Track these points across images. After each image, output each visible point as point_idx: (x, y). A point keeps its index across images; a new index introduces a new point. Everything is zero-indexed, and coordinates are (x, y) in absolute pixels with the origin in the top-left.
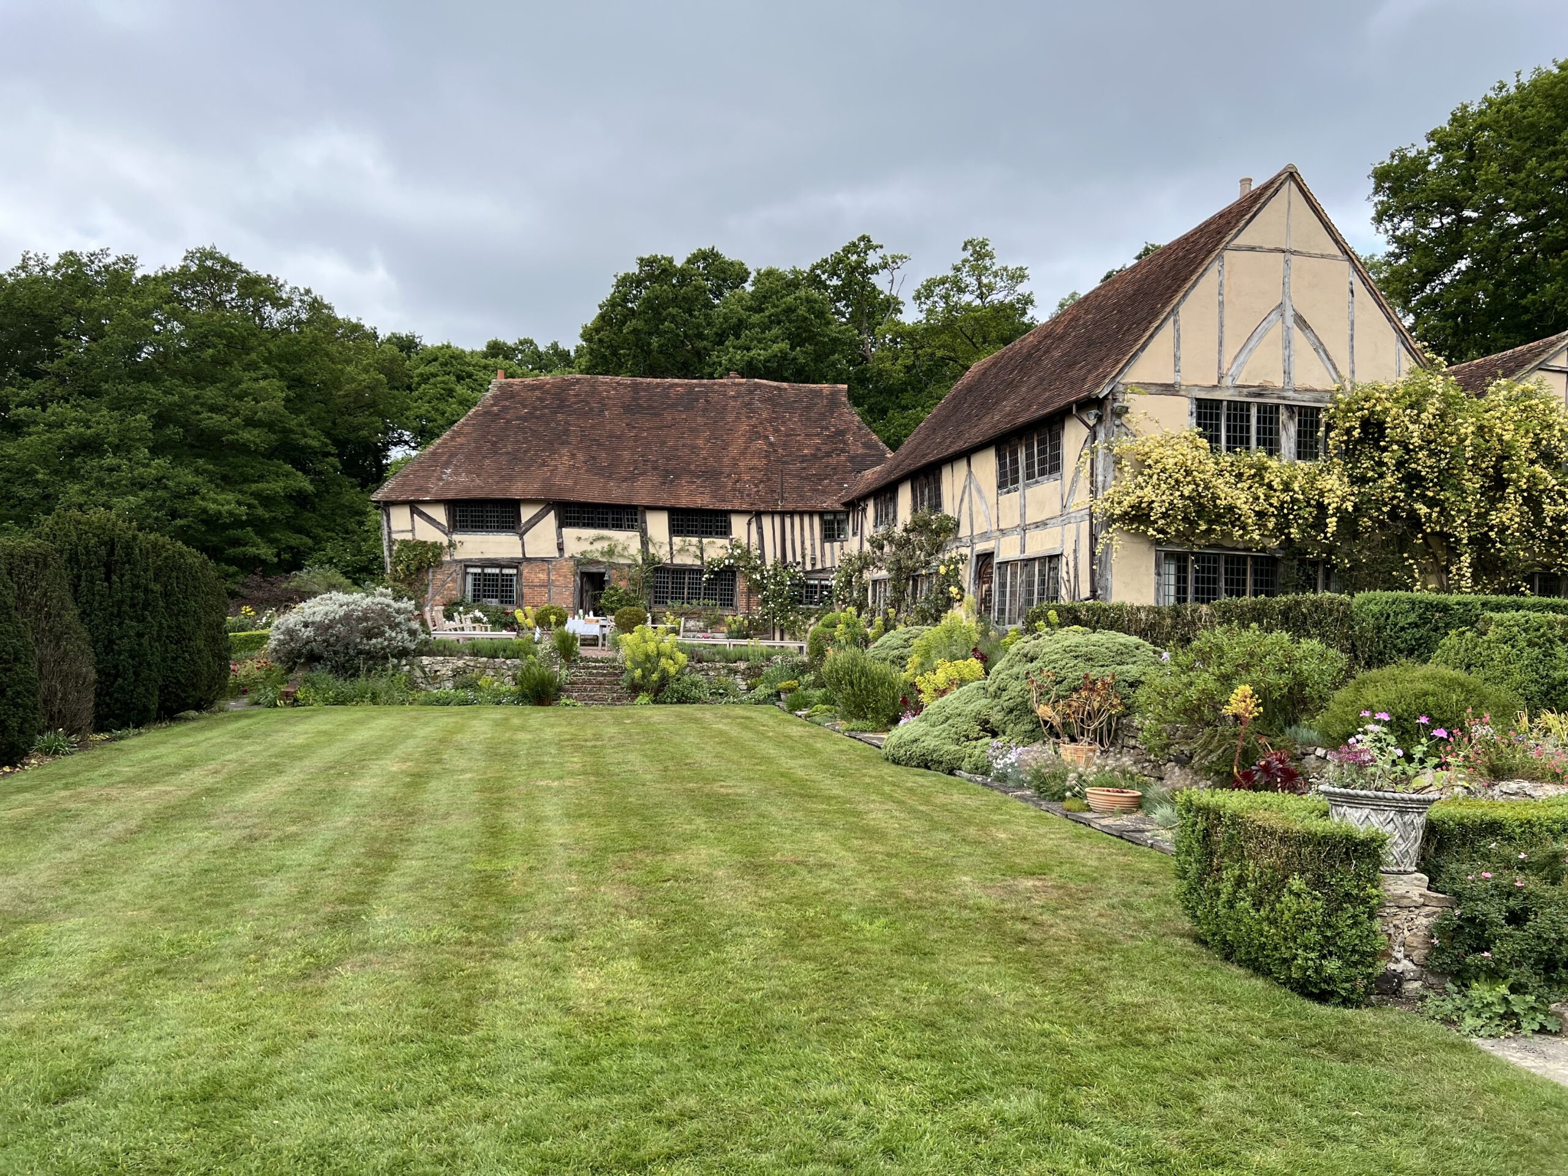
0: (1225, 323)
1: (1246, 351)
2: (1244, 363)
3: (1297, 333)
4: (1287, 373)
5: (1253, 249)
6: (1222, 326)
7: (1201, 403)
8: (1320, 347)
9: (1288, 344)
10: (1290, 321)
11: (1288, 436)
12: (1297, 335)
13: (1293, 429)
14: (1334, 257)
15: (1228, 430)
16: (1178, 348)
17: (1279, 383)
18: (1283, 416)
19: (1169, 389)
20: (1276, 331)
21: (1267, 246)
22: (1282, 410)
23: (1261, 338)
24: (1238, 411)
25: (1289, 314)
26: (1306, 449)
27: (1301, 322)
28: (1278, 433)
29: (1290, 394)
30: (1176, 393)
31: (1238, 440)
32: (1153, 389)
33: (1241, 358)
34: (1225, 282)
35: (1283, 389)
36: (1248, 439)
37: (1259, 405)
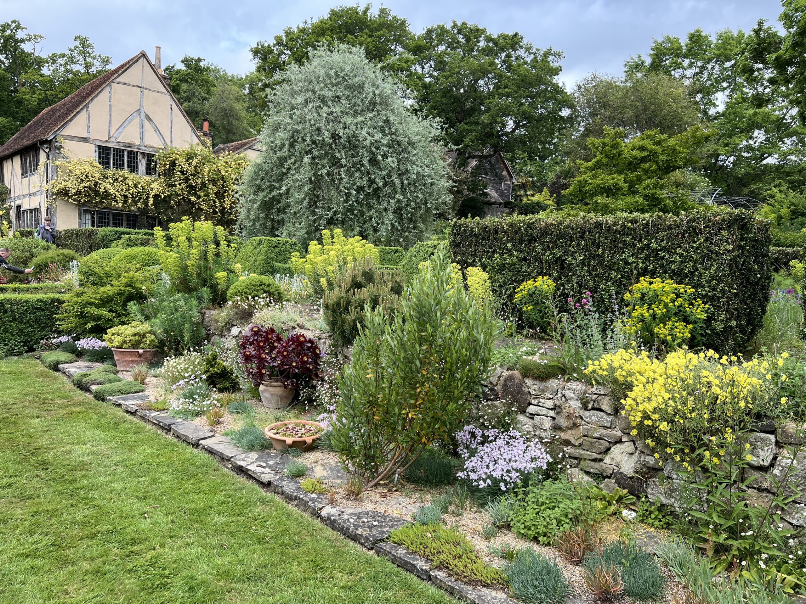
0: (112, 114)
1: (122, 128)
2: (121, 132)
3: (146, 122)
4: (142, 139)
5: (126, 84)
6: (110, 115)
7: (100, 147)
8: (157, 129)
9: (142, 127)
10: (143, 117)
11: (142, 165)
12: (146, 123)
13: (144, 162)
14: (164, 93)
15: (114, 160)
16: (89, 122)
17: (138, 142)
18: (140, 157)
19: (84, 140)
20: (137, 120)
21: (132, 84)
22: (139, 154)
23: (130, 122)
24: (118, 153)
25: (143, 114)
26: (150, 171)
27: (148, 118)
28: (137, 163)
29: (143, 148)
30: (88, 142)
31: (119, 165)
32: (77, 139)
33: (120, 130)
34: (112, 97)
35: (139, 145)
36: (123, 165)
37: (129, 151)
